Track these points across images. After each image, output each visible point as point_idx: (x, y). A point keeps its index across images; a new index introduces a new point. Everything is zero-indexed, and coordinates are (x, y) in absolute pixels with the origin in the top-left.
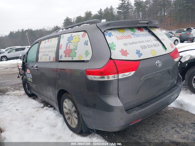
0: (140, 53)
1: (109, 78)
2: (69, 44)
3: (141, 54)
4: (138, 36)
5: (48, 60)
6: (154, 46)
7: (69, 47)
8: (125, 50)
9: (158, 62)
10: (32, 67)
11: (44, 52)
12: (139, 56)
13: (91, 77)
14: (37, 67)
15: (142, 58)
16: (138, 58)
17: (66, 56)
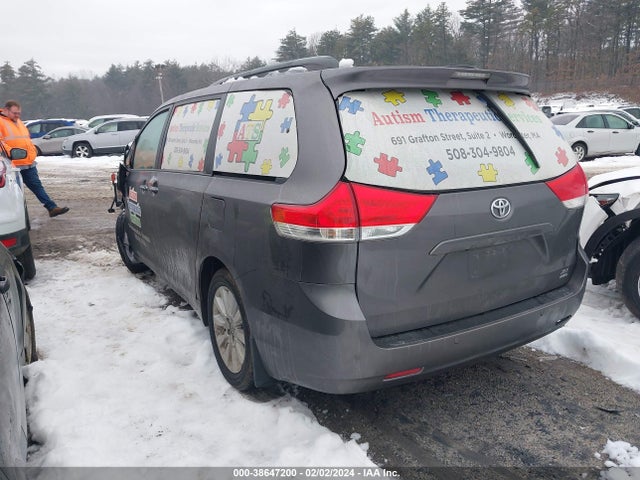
0: (442, 170)
1: (332, 237)
2: (242, 124)
3: (445, 175)
4: (447, 117)
5: (186, 167)
6: (494, 154)
7: (242, 134)
8: (393, 158)
9: (500, 203)
10: (145, 182)
11: (179, 140)
12: (436, 181)
13: (285, 229)
14: (155, 184)
15: (443, 186)
16: (431, 186)
17: (230, 161)
